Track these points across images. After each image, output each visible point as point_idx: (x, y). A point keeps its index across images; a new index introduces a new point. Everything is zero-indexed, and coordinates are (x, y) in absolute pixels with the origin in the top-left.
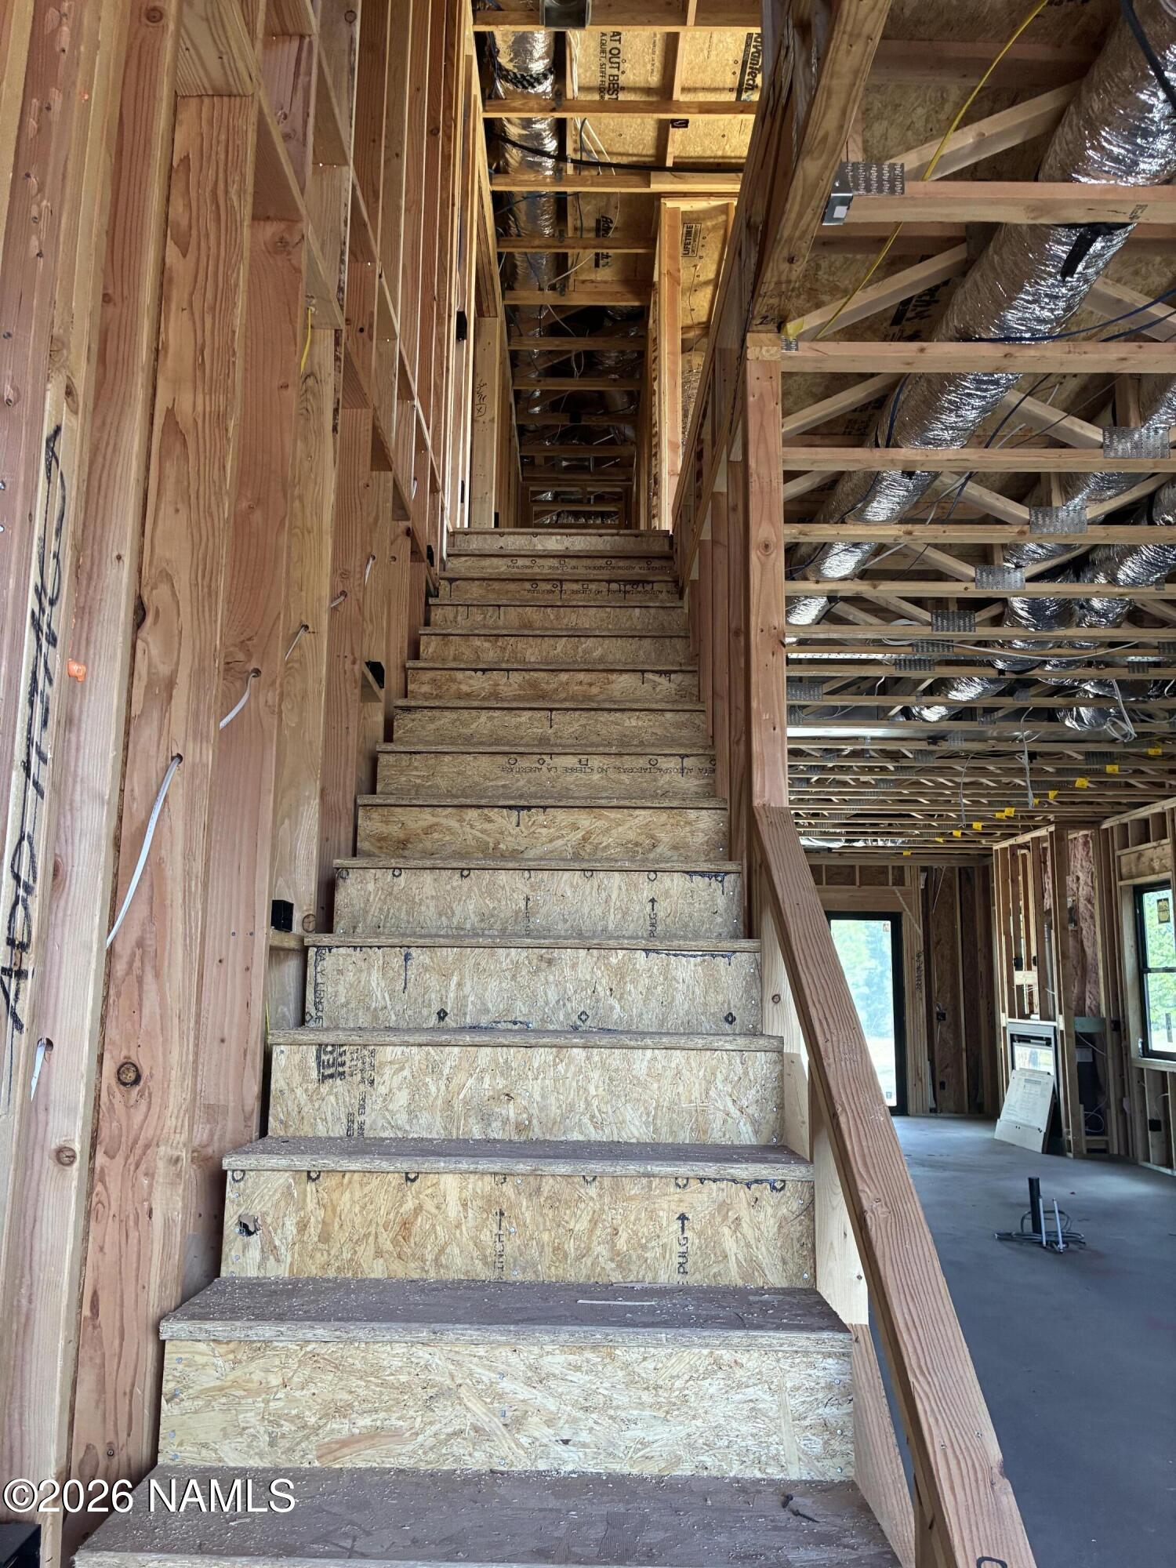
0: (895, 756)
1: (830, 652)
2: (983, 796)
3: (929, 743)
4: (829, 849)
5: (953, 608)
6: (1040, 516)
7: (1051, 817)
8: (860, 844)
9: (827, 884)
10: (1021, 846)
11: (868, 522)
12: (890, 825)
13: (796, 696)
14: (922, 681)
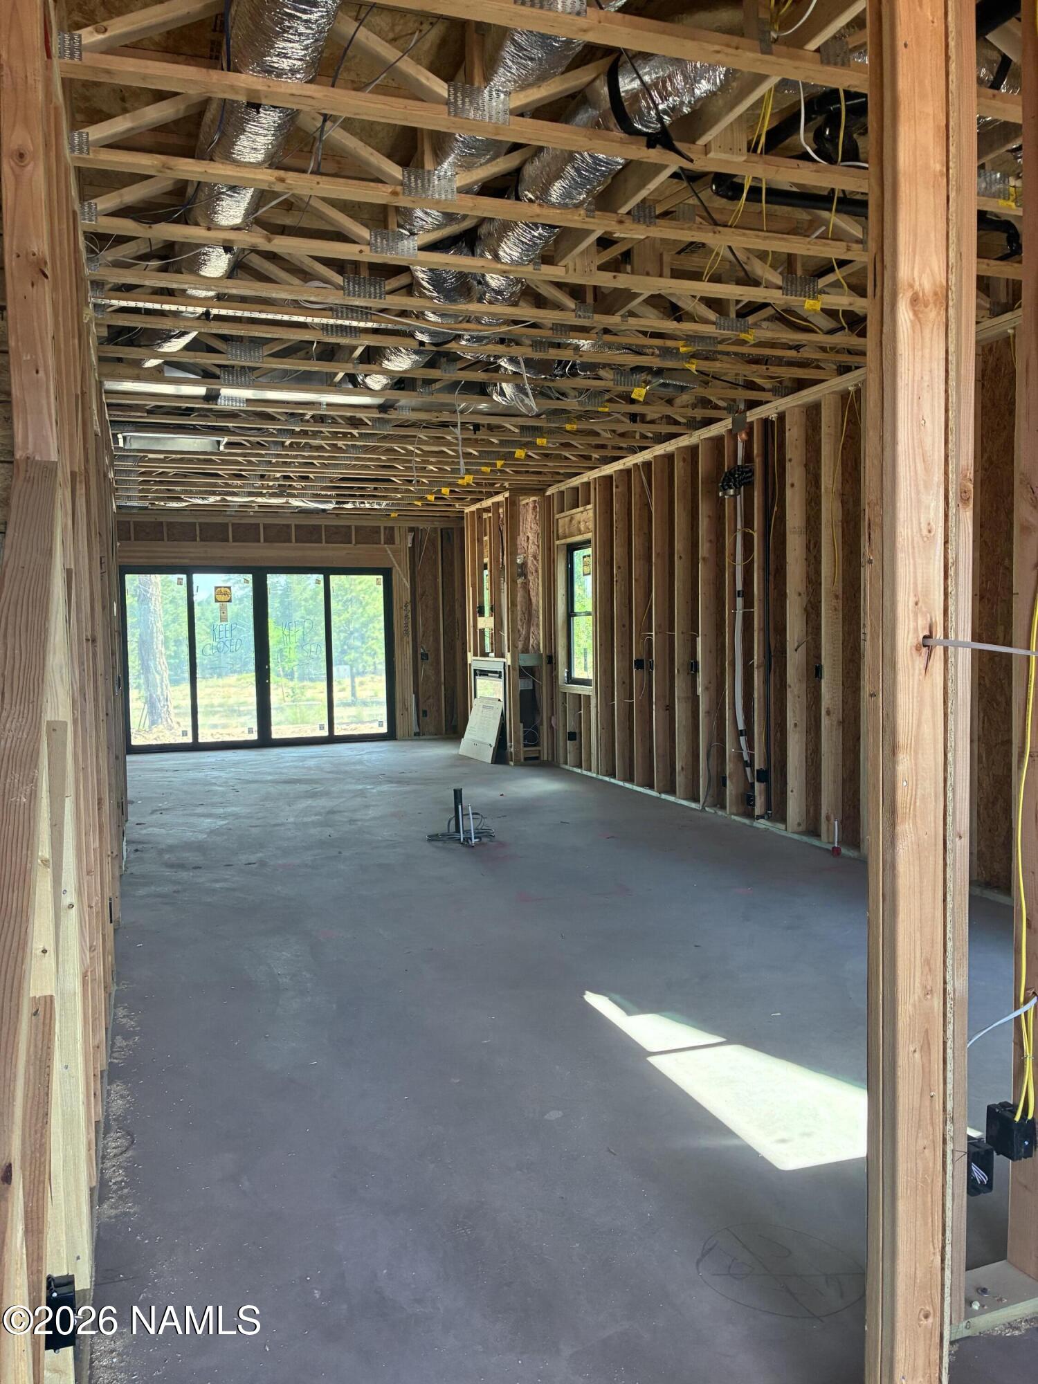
0: (355, 422)
1: (251, 311)
2: (447, 463)
3: (380, 412)
4: (324, 510)
5: (365, 273)
6: (412, 177)
7: (506, 484)
8: (350, 506)
9: (326, 542)
10: (487, 510)
11: (237, 163)
12: (375, 489)
13: (236, 356)
14: (355, 348)
